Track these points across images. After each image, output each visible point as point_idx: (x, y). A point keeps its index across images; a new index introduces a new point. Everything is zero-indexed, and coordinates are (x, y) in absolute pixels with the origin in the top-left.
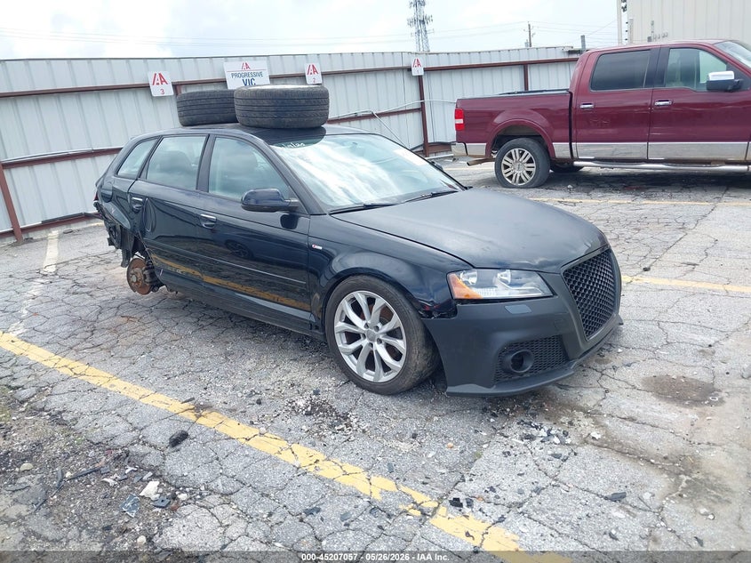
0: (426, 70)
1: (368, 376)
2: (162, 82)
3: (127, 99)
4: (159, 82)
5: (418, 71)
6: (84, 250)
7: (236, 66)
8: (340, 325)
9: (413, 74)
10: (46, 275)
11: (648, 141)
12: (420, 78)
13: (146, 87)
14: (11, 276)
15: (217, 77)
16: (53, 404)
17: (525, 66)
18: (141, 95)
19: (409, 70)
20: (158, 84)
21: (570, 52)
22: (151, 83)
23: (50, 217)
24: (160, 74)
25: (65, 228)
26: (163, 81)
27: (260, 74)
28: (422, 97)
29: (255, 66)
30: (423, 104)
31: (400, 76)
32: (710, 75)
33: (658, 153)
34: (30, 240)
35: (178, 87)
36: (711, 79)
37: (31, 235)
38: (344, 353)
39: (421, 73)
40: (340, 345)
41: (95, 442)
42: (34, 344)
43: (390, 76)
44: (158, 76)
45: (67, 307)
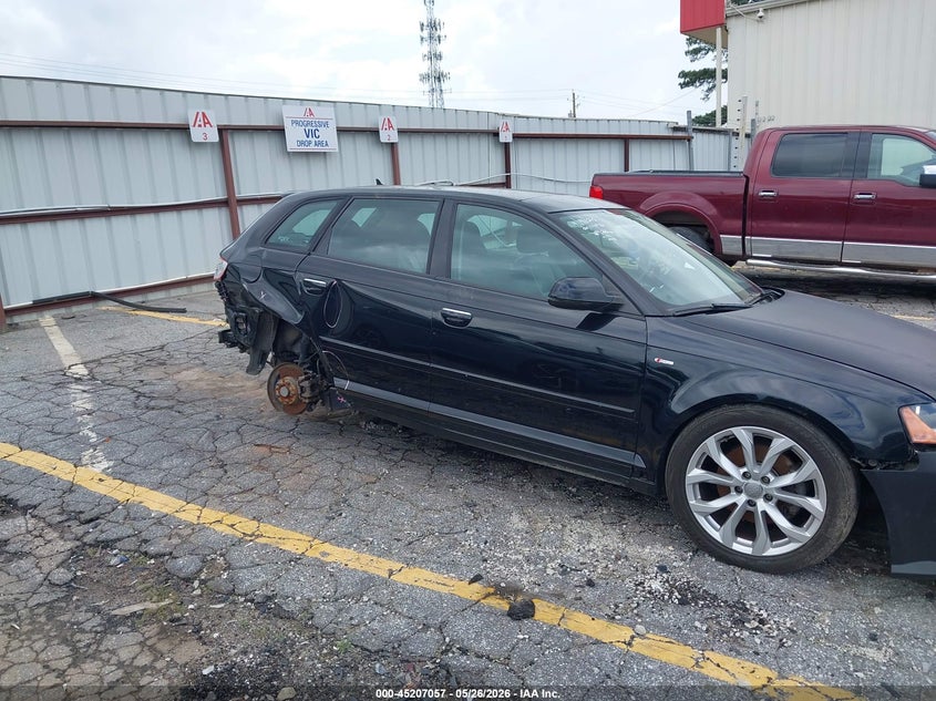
0: (516, 137)
1: (742, 546)
2: (205, 124)
3: (159, 143)
4: (202, 123)
5: (505, 137)
6: (113, 344)
7: (297, 112)
8: (696, 474)
9: (501, 140)
10: (80, 379)
11: (844, 240)
12: (506, 145)
13: (184, 130)
14: (23, 379)
15: (271, 123)
16: (248, 584)
17: (626, 140)
18: (176, 139)
19: (496, 134)
20: (200, 126)
21: (676, 129)
22: (191, 124)
23: (44, 296)
24: (203, 114)
25: (62, 311)
26: (207, 123)
27: (326, 125)
28: (508, 169)
29: (320, 113)
30: (508, 178)
31: (485, 143)
32: (926, 167)
33: (855, 255)
34: (14, 327)
35: (224, 132)
36: (926, 173)
37: (17, 319)
38: (699, 513)
39: (510, 140)
40: (692, 502)
41: (374, 649)
42: (141, 484)
43: (474, 140)
44: (200, 116)
45: (154, 430)
